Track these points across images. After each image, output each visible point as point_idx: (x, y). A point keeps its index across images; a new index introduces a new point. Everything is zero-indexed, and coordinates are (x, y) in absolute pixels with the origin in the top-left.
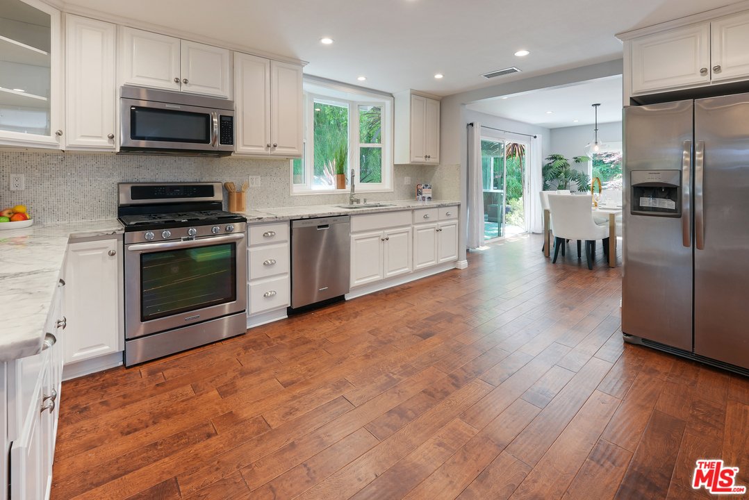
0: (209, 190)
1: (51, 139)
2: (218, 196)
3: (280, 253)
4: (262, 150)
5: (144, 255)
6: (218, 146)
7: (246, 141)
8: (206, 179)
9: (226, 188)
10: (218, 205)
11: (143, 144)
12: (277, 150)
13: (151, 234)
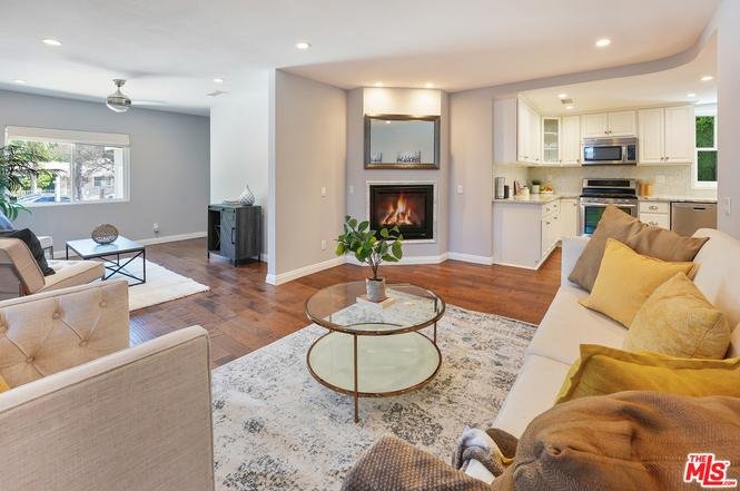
0: (627, 183)
2: (632, 186)
3: (662, 219)
4: (659, 161)
5: (588, 208)
6: (628, 161)
7: (644, 158)
8: (626, 177)
9: (638, 183)
10: (631, 191)
11: (592, 162)
12: (669, 161)
13: (590, 199)
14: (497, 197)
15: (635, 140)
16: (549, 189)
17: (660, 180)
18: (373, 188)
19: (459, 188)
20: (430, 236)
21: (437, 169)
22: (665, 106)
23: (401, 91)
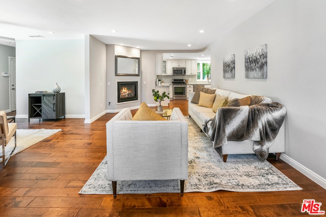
0: (183, 80)
1: (166, 74)
2: (184, 81)
3: (192, 89)
4: (190, 74)
5: (175, 87)
6: (184, 74)
7: (188, 73)
8: (183, 79)
9: (185, 80)
10: (184, 82)
11: (175, 74)
12: (192, 74)
13: (175, 85)
14: (156, 85)
15: (185, 68)
16: (163, 82)
17: (190, 79)
18: (118, 83)
19: (145, 83)
20: (137, 99)
21: (139, 76)
22: (191, 60)
23: (128, 48)
